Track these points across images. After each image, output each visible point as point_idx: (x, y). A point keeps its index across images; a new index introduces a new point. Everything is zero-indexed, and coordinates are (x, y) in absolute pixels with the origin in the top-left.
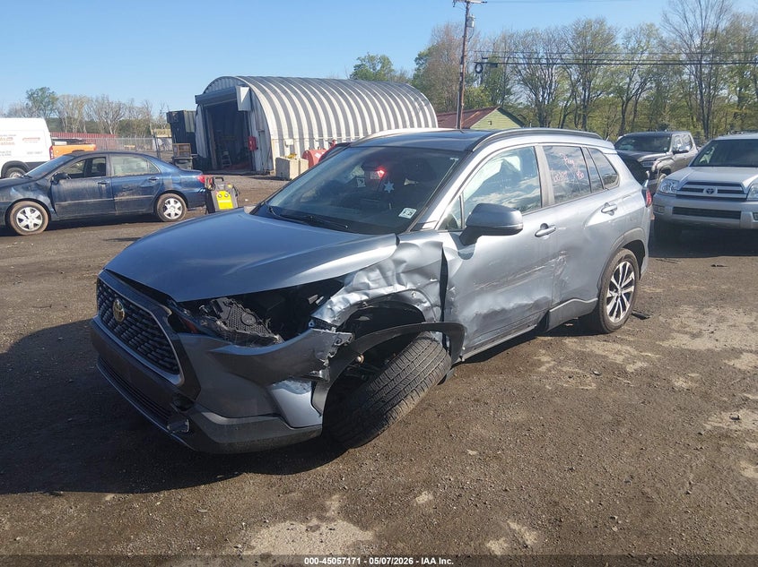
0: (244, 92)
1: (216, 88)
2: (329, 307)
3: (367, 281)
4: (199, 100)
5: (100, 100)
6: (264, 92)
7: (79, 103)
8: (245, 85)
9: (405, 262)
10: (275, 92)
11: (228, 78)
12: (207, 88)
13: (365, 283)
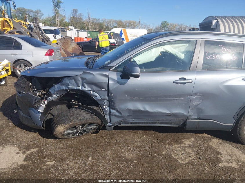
0: (215, 22)
1: (207, 20)
2: (54, 88)
3: (68, 82)
4: (200, 24)
5: (181, 25)
6: (223, 22)
7: (174, 26)
8: (216, 19)
9: (86, 79)
10: (227, 22)
11: (211, 17)
12: (204, 21)
13: (67, 83)
